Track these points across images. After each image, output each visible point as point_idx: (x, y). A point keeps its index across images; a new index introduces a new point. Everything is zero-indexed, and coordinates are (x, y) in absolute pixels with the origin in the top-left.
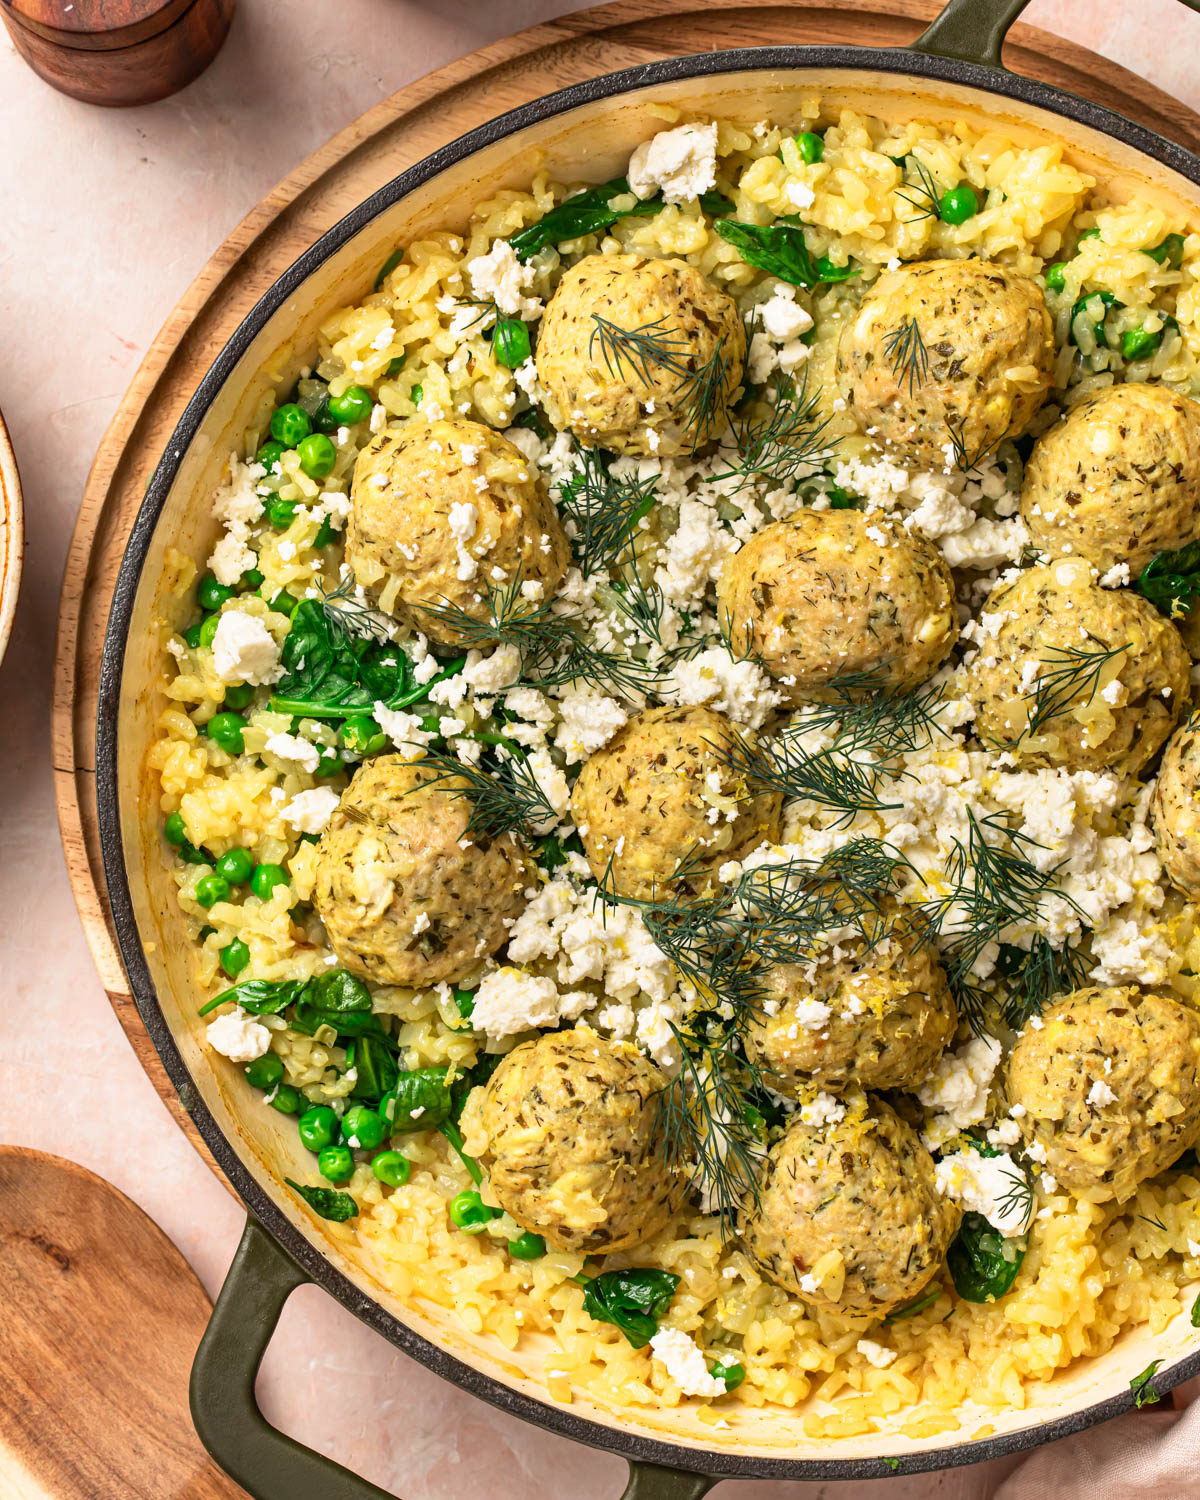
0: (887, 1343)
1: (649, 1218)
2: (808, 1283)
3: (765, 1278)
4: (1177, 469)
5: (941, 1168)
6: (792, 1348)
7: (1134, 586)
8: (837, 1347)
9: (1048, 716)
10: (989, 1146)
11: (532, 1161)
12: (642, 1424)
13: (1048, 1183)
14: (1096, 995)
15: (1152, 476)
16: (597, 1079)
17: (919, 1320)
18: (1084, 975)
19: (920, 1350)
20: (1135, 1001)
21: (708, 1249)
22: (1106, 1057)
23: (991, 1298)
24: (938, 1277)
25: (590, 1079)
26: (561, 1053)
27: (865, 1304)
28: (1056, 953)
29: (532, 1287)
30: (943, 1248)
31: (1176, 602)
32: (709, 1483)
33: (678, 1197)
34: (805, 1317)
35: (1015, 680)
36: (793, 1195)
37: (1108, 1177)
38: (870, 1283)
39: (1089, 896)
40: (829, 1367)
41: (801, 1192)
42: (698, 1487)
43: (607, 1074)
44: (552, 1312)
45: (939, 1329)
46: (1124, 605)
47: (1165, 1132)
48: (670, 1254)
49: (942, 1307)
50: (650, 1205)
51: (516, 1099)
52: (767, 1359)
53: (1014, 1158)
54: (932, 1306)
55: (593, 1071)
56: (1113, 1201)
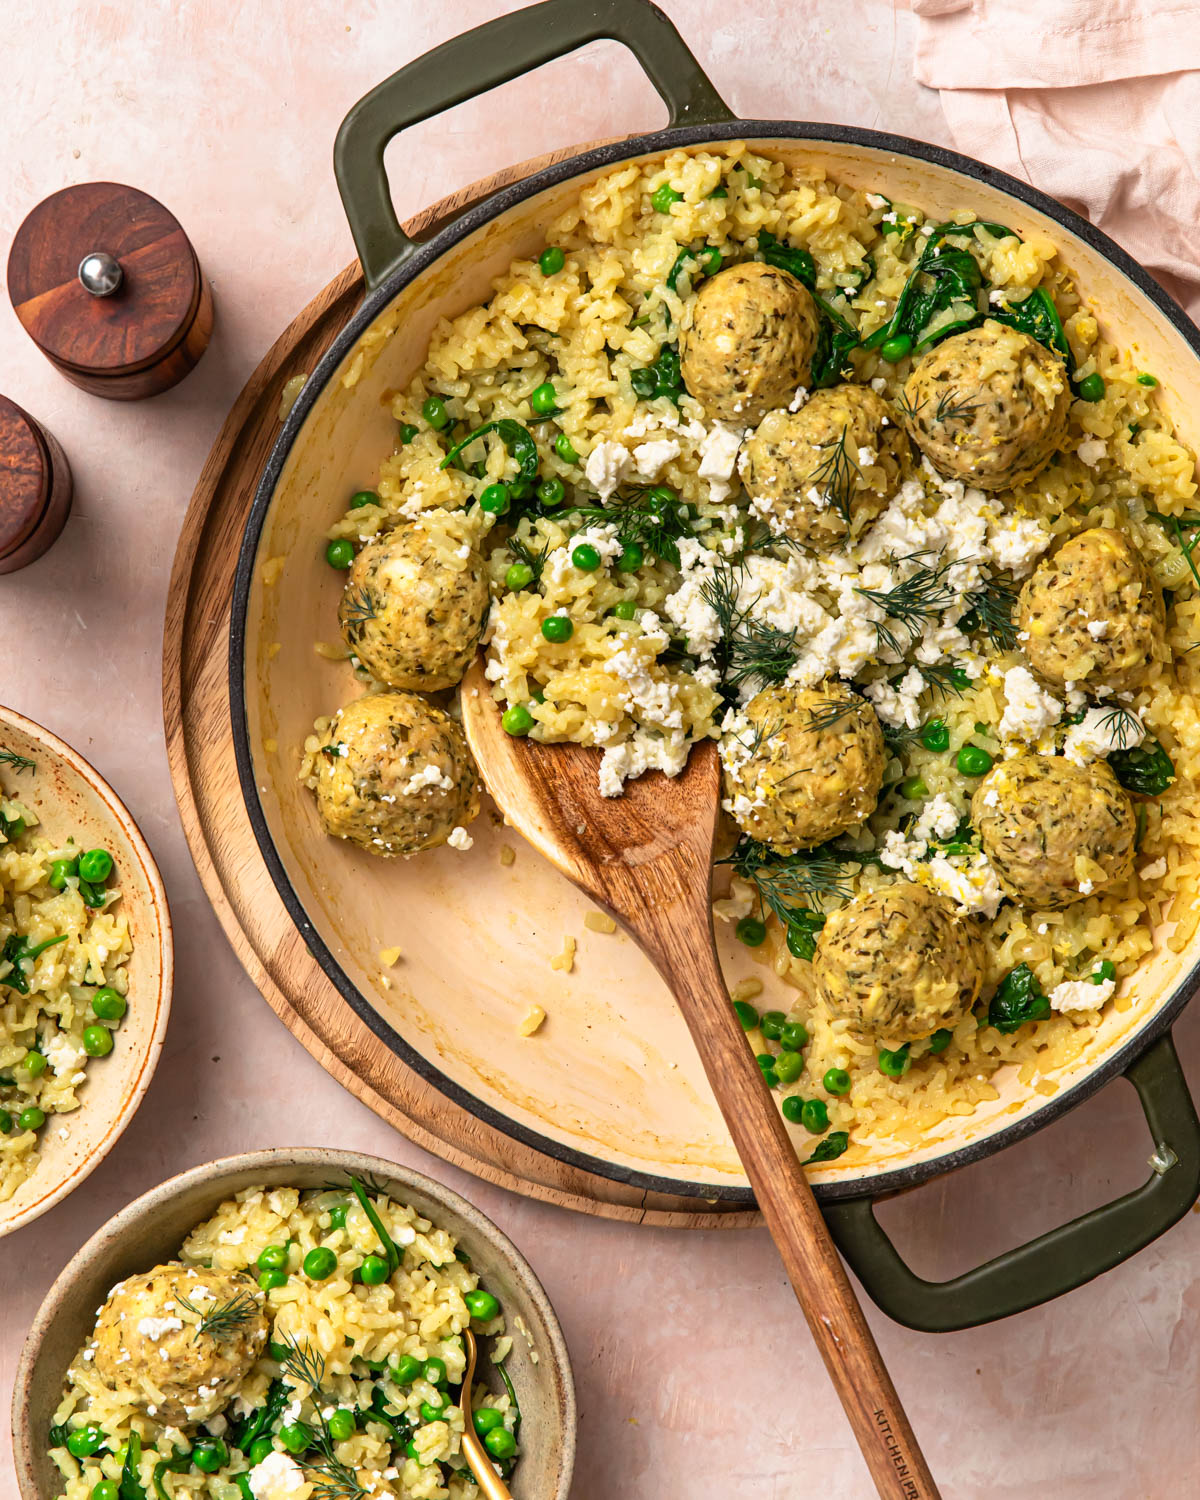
0: (1152, 859)
1: (974, 957)
2: (1085, 888)
3: (1061, 910)
4: (776, 315)
5: (1068, 755)
6: (1116, 923)
7: (811, 391)
8: (1133, 890)
9: (848, 504)
10: (1076, 715)
11: (890, 1007)
12: (1102, 1051)
13: (1127, 696)
14: (1032, 588)
15: (769, 332)
16: (869, 932)
17: (1152, 830)
18: (1013, 583)
19: (1170, 842)
20: (1053, 567)
21: (1019, 931)
22: (1075, 610)
23: (1171, 780)
24: (1134, 801)
25: (866, 936)
26: (837, 942)
27: (1121, 860)
28: (987, 592)
29: (967, 1056)
30: (1120, 790)
31: (843, 373)
32: (1168, 1035)
33: (971, 930)
34: (1101, 900)
35: (812, 508)
36: (1026, 859)
37: (1149, 659)
38: (1110, 850)
39: (967, 545)
40: (1143, 908)
41: (1026, 854)
42: (1167, 1046)
43: (870, 922)
44: (990, 1054)
45: (1165, 823)
46: (816, 409)
47: (1147, 605)
48: (1004, 957)
49: (1154, 811)
50: (966, 951)
51: (847, 989)
52: (1111, 942)
53: (1096, 706)
54: (1148, 817)
55: (862, 931)
56: (1165, 664)
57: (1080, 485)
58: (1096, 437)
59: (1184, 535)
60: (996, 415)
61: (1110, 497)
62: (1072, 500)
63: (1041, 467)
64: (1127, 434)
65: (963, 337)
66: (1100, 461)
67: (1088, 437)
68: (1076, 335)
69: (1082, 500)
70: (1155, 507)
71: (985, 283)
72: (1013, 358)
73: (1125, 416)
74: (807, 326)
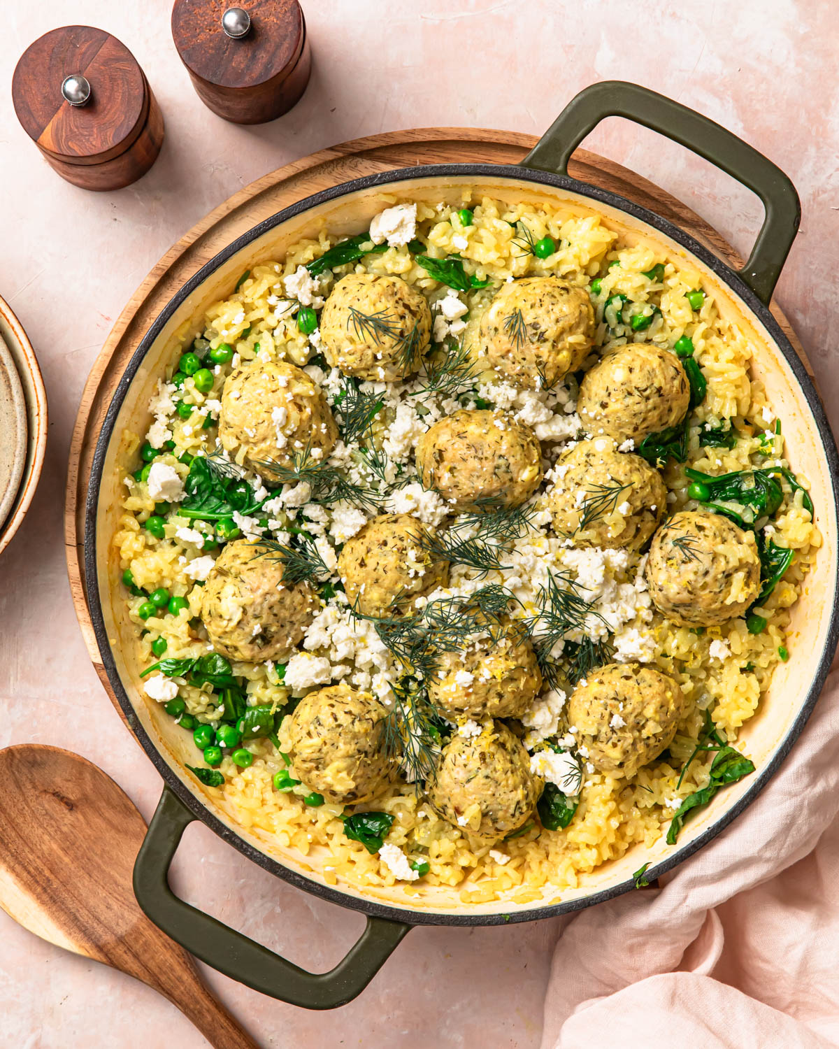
0: (505, 851)
1: (378, 786)
2: (462, 821)
3: (440, 818)
4: (659, 390)
5: (533, 759)
6: (454, 854)
7: (637, 451)
8: (479, 853)
9: (590, 520)
10: (559, 747)
11: (315, 756)
12: (374, 896)
13: (590, 768)
14: (616, 668)
15: (646, 394)
16: (350, 713)
17: (523, 839)
18: (610, 657)
19: (523, 855)
20: (636, 672)
21: (410, 802)
22: (620, 701)
23: (560, 829)
24: (532, 817)
25: (346, 713)
26: (331, 698)
27: (492, 832)
28: (595, 645)
29: (317, 822)
30: (534, 802)
31: (659, 460)
32: (409, 928)
33: (394, 774)
34: (462, 837)
35: (573, 501)
36: (454, 774)
37: (621, 765)
38: (495, 821)
39: (612, 616)
40: (474, 865)
41: (458, 773)
42: (403, 930)
43: (355, 710)
44: (328, 834)
45: (532, 844)
46: (631, 462)
47: (652, 741)
48: (390, 804)
49: (534, 832)
50: (378, 779)
51: (307, 723)
52: (441, 860)
53: (572, 754)
54: (529, 832)
55: (347, 708)
56: (625, 778)
57: (695, 658)
58: (729, 646)
59: (708, 740)
60: (700, 573)
61: (701, 680)
62: (683, 658)
63: (691, 625)
64: (744, 664)
65: (733, 525)
66: (717, 659)
67: (726, 642)
68: (780, 593)
69: (686, 664)
70: (713, 710)
71: (773, 517)
72: (740, 560)
73: (753, 656)
74: (669, 415)
